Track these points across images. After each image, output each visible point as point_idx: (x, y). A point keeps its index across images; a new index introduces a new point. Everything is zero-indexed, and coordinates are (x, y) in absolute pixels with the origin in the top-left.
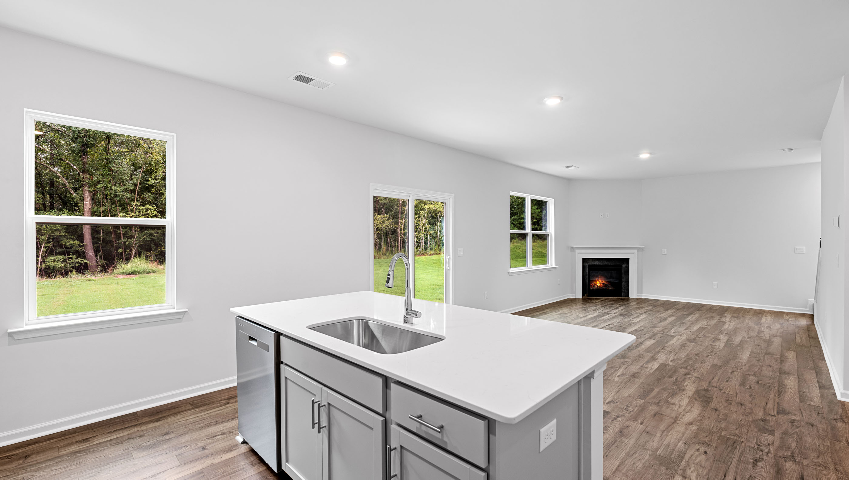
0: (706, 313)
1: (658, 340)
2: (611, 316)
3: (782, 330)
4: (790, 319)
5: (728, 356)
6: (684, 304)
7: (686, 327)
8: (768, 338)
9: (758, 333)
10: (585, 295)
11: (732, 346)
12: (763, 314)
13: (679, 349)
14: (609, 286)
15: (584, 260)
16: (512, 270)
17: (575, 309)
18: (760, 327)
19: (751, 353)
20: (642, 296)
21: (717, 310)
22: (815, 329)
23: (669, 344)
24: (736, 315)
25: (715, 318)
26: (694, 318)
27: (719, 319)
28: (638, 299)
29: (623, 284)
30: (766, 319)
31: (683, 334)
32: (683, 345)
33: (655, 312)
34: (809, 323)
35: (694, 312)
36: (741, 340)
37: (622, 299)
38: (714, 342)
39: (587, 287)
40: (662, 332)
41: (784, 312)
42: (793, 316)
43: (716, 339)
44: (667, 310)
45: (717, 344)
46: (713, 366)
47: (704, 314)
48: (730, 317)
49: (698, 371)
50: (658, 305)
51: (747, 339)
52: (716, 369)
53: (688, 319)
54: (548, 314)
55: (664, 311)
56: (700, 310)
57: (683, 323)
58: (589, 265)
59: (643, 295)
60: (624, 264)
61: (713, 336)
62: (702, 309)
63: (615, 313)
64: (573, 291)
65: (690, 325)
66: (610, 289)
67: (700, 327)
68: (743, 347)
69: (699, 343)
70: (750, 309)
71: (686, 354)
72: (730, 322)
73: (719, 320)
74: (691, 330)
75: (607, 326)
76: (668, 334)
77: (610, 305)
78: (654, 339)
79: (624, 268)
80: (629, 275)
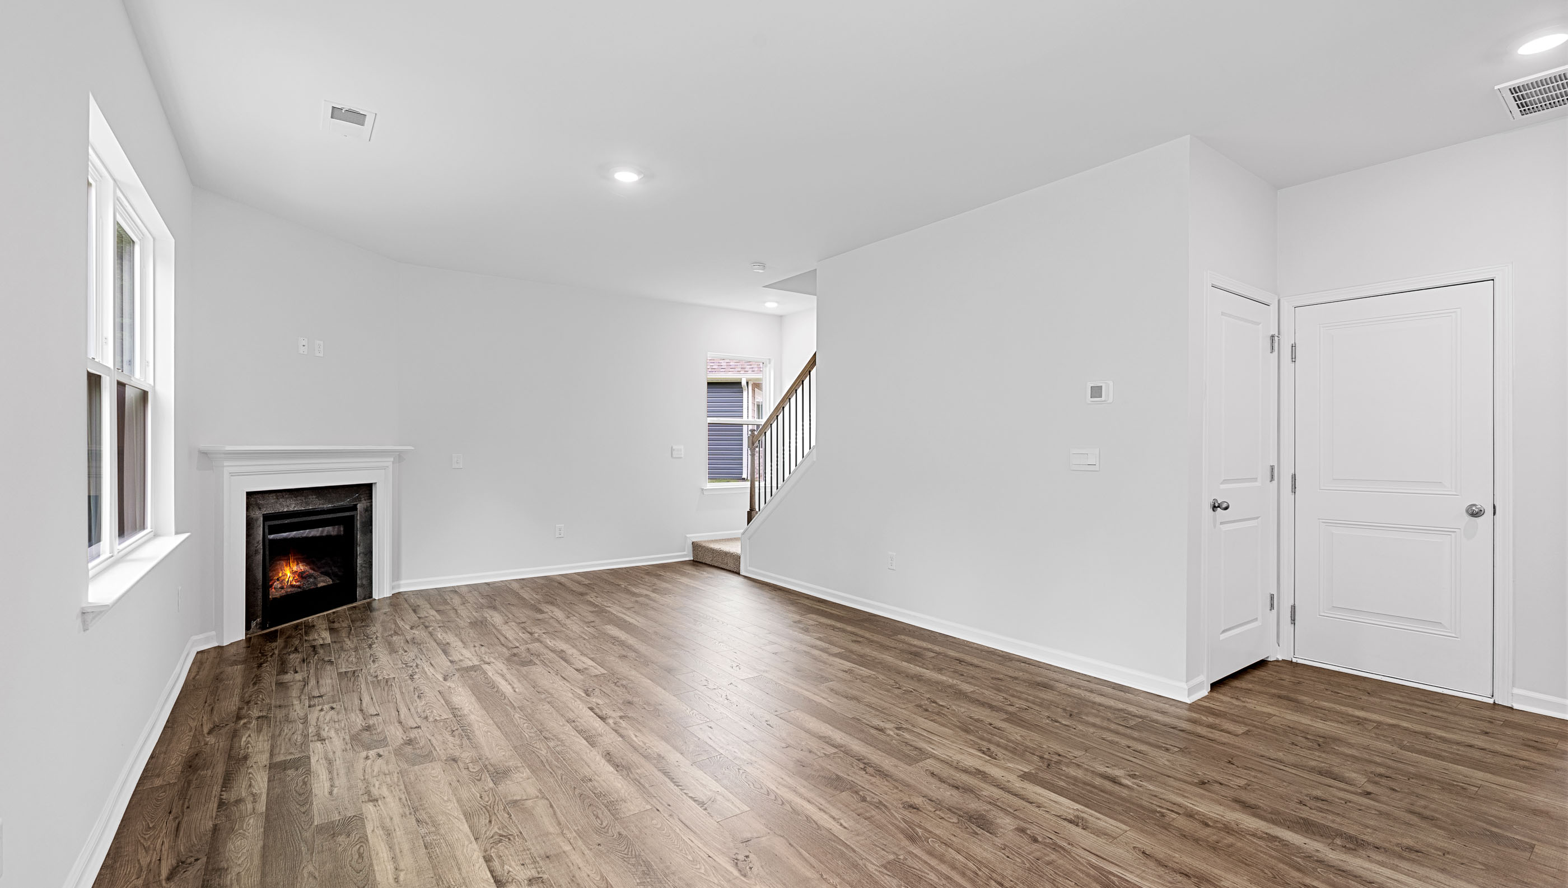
10: (254, 623)
14: (316, 578)
15: (253, 498)
20: (401, 585)
28: (391, 598)
29: (359, 561)
37: (356, 610)
39: (258, 595)
58: (264, 515)
59: (402, 582)
60: (359, 501)
64: (219, 623)
66: (319, 584)
79: (361, 512)
80: (371, 532)
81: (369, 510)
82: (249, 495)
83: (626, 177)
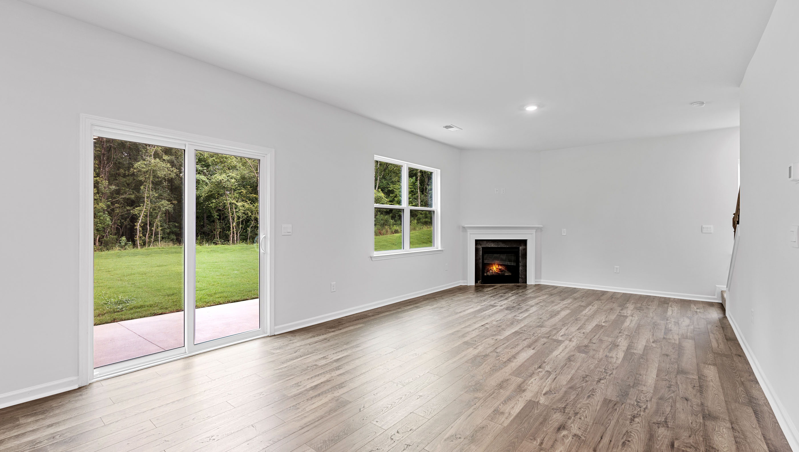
0: (606, 303)
1: (539, 350)
2: (495, 309)
3: (692, 327)
4: (698, 310)
5: (628, 378)
6: (583, 291)
7: (579, 326)
8: (677, 342)
9: (665, 334)
10: (479, 282)
11: (633, 358)
12: (668, 304)
13: (562, 368)
14: (505, 272)
15: (477, 242)
16: (376, 254)
17: (458, 300)
18: (667, 323)
19: (659, 371)
20: (540, 282)
21: (618, 298)
22: (730, 325)
23: (550, 357)
24: (639, 305)
25: (615, 310)
26: (592, 311)
27: (620, 312)
28: (536, 285)
29: (520, 268)
30: (672, 311)
31: (573, 337)
32: (570, 359)
33: (549, 303)
34: (721, 316)
35: (593, 303)
36: (645, 346)
37: (519, 286)
38: (610, 350)
39: (481, 273)
40: (548, 336)
41: (690, 301)
42: (701, 306)
43: (615, 345)
44: (563, 300)
45: (613, 354)
46: (606, 402)
47: (603, 305)
48: (632, 309)
49: (580, 419)
50: (555, 294)
51: (653, 344)
52: (609, 412)
53: (584, 312)
54: (422, 308)
55: (559, 302)
56: (600, 300)
57: (576, 320)
58: (482, 247)
59: (542, 280)
60: (521, 246)
61: (610, 340)
62: (602, 298)
63: (501, 306)
64: (465, 278)
65: (585, 322)
66: (507, 274)
67: (597, 325)
68: (647, 360)
69: (591, 353)
70: (655, 297)
71: (569, 377)
72: (632, 316)
73: (619, 314)
74: (584, 331)
75: (482, 326)
76: (554, 338)
77: (500, 295)
78: (533, 349)
79: (521, 250)
80: (526, 258)
81: (525, 250)
82: (476, 241)
83: (531, 109)
